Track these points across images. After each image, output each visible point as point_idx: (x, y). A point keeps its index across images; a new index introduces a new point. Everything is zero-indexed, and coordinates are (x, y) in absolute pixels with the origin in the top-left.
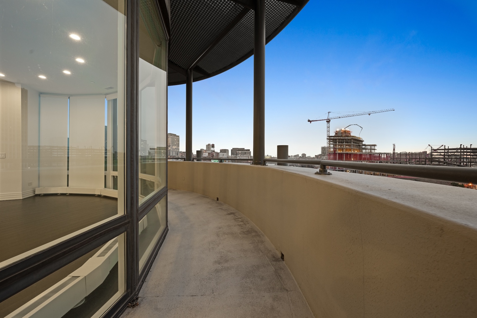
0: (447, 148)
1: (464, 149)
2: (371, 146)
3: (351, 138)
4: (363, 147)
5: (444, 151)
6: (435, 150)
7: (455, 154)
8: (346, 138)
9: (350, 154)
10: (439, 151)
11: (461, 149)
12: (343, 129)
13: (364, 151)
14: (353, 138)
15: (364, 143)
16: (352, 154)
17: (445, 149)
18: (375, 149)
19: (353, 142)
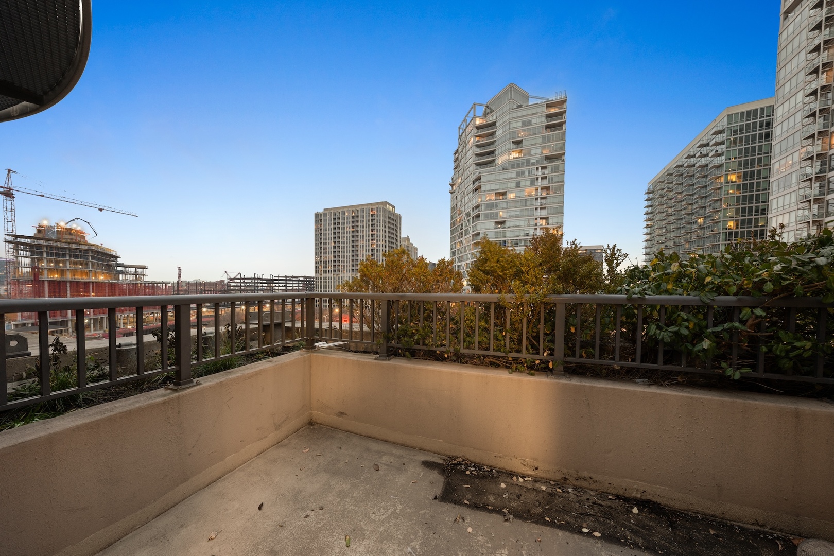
0: (243, 277)
1: (258, 279)
2: (136, 267)
3: (87, 247)
4: (120, 269)
5: (239, 281)
6: (232, 279)
7: (250, 284)
8: (73, 246)
9: (86, 284)
10: (236, 281)
11: (254, 279)
12: (62, 224)
13: (122, 277)
14: (93, 248)
15: (120, 261)
16: (89, 282)
17: (241, 279)
18: (145, 275)
19: (93, 258)
